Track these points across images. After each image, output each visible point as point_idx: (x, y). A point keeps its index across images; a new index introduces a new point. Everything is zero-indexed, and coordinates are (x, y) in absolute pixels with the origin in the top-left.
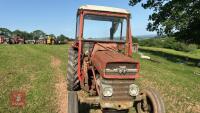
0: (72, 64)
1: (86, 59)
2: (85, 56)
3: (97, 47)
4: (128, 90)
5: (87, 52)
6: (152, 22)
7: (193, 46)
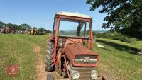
0: (49, 52)
1: (60, 49)
2: (59, 47)
3: (68, 41)
4: (90, 74)
5: (61, 45)
6: (106, 22)
7: (133, 39)
